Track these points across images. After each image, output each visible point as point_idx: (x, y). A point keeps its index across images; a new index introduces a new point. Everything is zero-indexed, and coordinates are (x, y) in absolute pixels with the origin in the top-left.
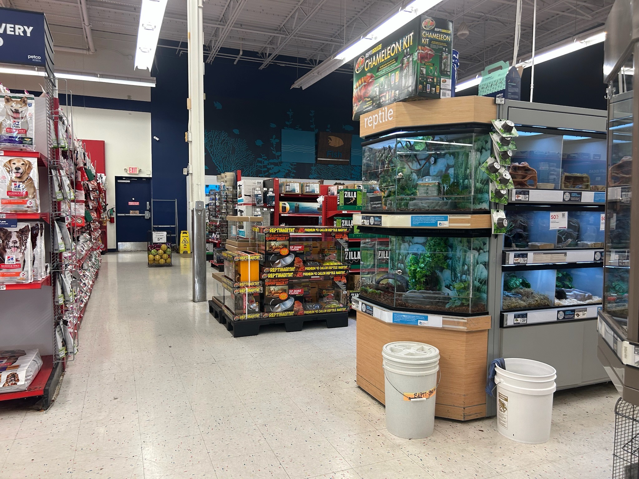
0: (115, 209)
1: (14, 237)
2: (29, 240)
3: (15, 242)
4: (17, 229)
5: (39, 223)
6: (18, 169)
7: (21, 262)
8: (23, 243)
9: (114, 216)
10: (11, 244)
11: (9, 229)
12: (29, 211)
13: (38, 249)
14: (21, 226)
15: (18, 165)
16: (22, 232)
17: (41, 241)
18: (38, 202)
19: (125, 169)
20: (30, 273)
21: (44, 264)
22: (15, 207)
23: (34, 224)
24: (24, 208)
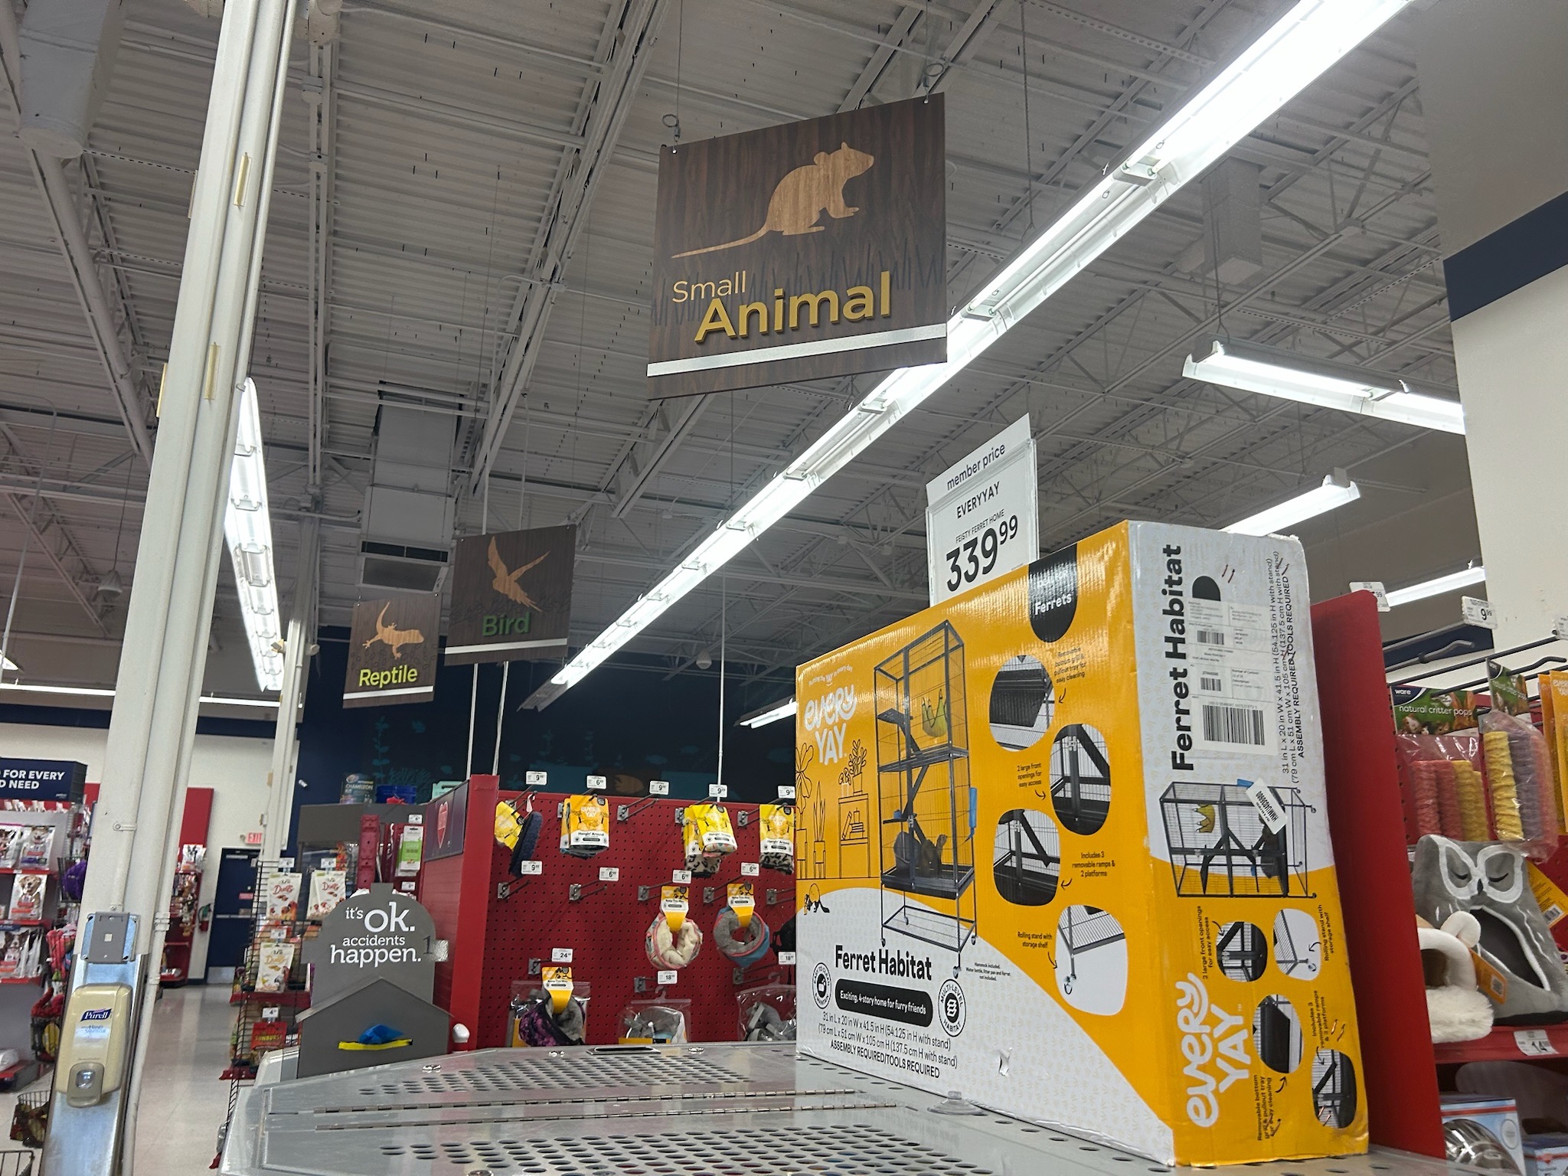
0: (212, 907)
1: (16, 940)
2: (27, 942)
3: (16, 944)
4: (20, 933)
5: (38, 928)
6: (30, 884)
7: (17, 960)
8: (22, 943)
9: (210, 918)
10: (12, 946)
11: (13, 933)
12: (33, 918)
13: (32, 953)
14: (23, 930)
15: (31, 881)
16: (23, 936)
17: (37, 945)
18: (41, 911)
19: (242, 836)
20: (22, 970)
21: (36, 965)
22: (21, 915)
23: (34, 929)
24: (28, 915)
